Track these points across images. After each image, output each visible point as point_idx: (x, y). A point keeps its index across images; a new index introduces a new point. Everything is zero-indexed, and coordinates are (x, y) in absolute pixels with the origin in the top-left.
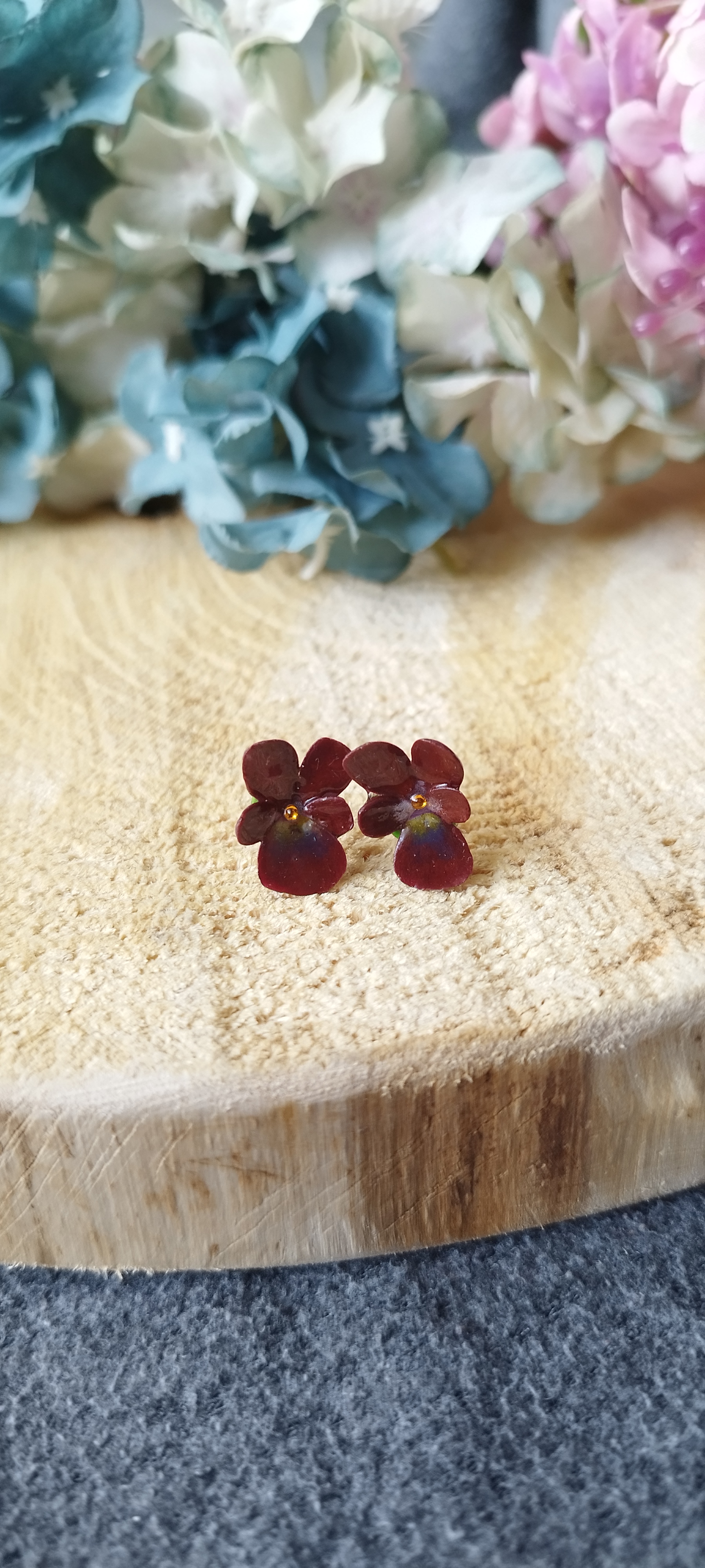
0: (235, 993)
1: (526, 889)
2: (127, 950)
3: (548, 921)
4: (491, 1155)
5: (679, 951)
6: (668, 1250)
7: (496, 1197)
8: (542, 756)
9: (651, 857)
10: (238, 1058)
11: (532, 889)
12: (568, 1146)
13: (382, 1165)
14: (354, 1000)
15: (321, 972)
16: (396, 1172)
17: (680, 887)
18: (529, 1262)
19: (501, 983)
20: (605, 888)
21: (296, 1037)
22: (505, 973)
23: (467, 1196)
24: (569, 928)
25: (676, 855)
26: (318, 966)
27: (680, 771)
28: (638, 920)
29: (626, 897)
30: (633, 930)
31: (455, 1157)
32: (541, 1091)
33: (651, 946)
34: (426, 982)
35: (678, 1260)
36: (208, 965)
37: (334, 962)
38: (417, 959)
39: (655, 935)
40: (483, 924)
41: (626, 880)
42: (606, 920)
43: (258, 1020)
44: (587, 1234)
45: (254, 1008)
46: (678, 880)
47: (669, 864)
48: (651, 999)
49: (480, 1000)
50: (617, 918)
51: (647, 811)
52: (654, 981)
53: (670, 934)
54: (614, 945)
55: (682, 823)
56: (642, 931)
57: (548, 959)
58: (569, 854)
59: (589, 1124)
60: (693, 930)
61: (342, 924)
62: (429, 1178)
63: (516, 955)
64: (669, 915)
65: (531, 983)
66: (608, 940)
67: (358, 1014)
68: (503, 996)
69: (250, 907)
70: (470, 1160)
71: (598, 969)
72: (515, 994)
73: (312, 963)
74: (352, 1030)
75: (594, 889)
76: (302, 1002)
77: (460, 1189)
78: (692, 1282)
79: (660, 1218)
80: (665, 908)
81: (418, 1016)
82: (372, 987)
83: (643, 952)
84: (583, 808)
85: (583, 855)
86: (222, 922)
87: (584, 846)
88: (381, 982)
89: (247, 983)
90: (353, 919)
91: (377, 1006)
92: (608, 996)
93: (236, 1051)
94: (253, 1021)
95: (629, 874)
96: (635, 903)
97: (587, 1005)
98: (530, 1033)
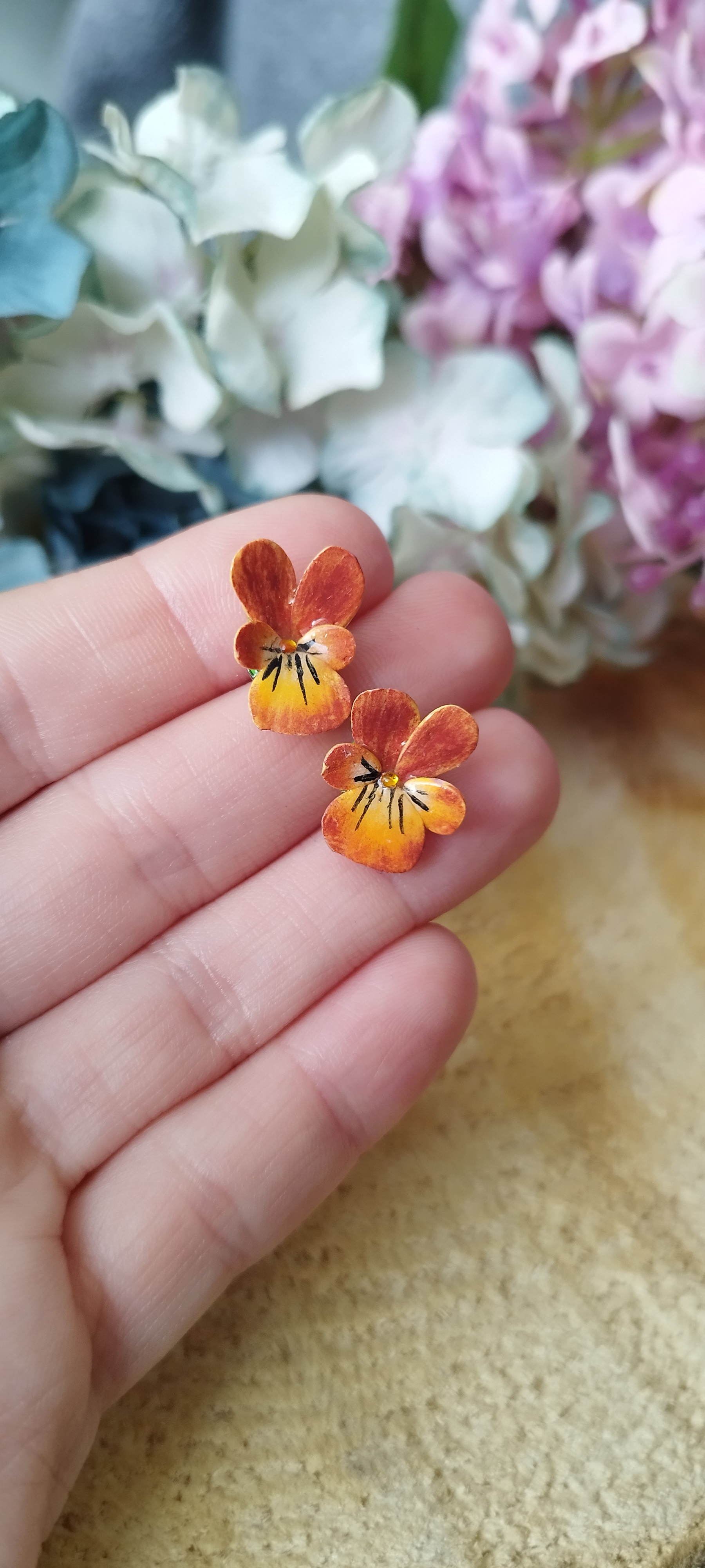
0: (474, 1528)
1: (673, 1303)
2: (333, 1495)
11: (676, 1298)
14: (596, 1510)
15: (543, 1475)
26: (535, 1465)
34: (650, 1464)
36: (432, 1499)
37: (547, 1455)
38: (623, 1430)
40: (657, 1362)
43: (514, 1559)
67: (608, 1526)
69: (427, 1394)
73: (529, 1463)
74: (615, 1552)
76: (547, 1525)
81: (665, 1514)
82: (604, 1485)
86: (408, 1424)
87: (695, 1228)
88: (608, 1474)
89: (482, 1513)
90: (538, 1387)
91: (620, 1511)
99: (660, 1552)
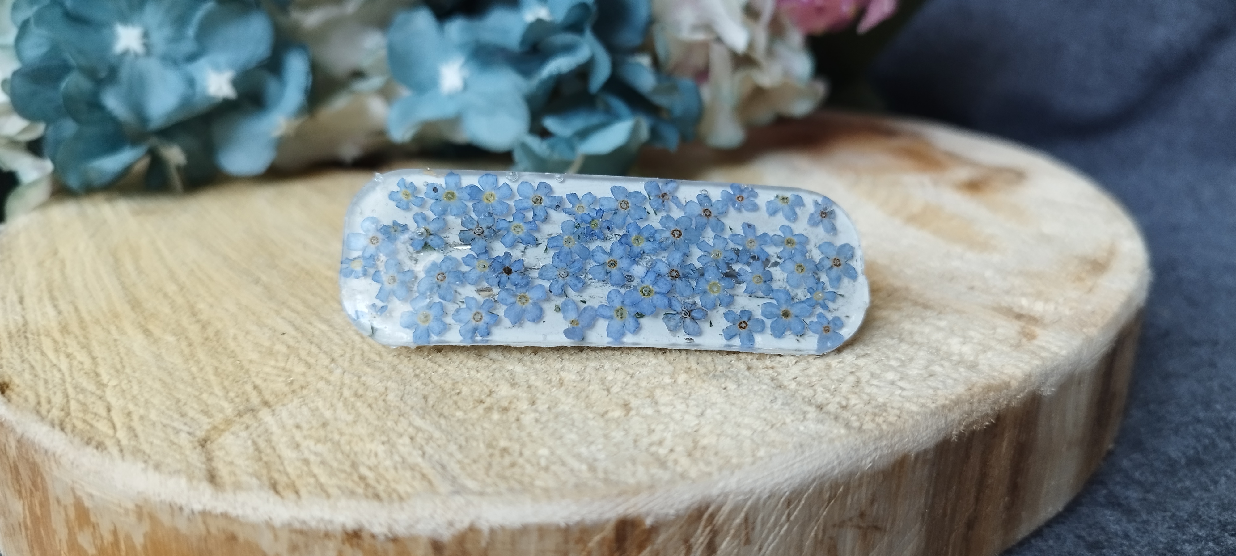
4: (987, 492)
5: (1047, 332)
7: (982, 532)
12: (1019, 480)
13: (939, 508)
16: (945, 512)
22: (962, 360)
23: (970, 533)
26: (844, 376)
28: (1005, 323)
30: (1007, 328)
31: (972, 495)
32: (1017, 431)
33: (1027, 333)
39: (1023, 328)
45: (833, 404)
46: (999, 303)
52: (1050, 347)
53: (1031, 326)
54: (1006, 335)
56: (1014, 327)
58: (923, 301)
59: (1031, 459)
60: (1039, 324)
62: (958, 516)
64: (1017, 319)
65: (984, 361)
66: (1000, 335)
67: (905, 393)
68: (978, 370)
70: (977, 497)
71: (1014, 347)
72: (982, 368)
77: (969, 525)
81: (946, 386)
82: (897, 379)
83: (1026, 336)
85: (931, 301)
87: (925, 296)
91: (912, 387)
92: (1037, 358)
96: (992, 316)
97: (1031, 364)
98: (1014, 384)
99: (947, 399)
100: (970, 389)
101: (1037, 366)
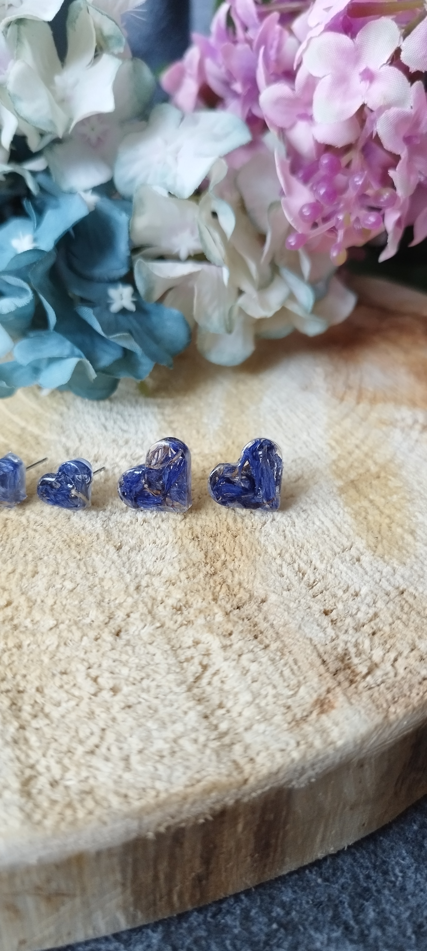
0: (32, 761)
1: (236, 657)
3: (255, 684)
4: (222, 856)
5: (346, 705)
6: (338, 897)
7: (223, 879)
8: (235, 541)
9: (318, 625)
10: (39, 823)
11: (240, 656)
12: (273, 841)
13: (146, 877)
14: (122, 764)
15: (95, 740)
16: (156, 878)
17: (340, 650)
18: (246, 917)
19: (227, 740)
20: (290, 652)
21: (82, 801)
22: (229, 730)
23: (204, 882)
24: (270, 689)
25: (333, 622)
26: (92, 734)
27: (329, 553)
28: (316, 680)
29: (306, 661)
30: (313, 688)
31: (197, 862)
32: (257, 815)
33: (327, 701)
34: (174, 745)
35: (346, 905)
36: (9, 739)
37: (103, 730)
38: (164, 723)
39: (328, 691)
40: (209, 689)
41: (304, 645)
42: (294, 682)
43: (52, 785)
44: (283, 889)
45: (47, 775)
46: (338, 644)
47: (331, 632)
48: (332, 746)
49: (214, 757)
50: (301, 678)
51: (311, 586)
52: (332, 730)
53: (338, 690)
54: (302, 701)
55: (334, 596)
56: (320, 688)
57: (258, 718)
58: (263, 625)
59: (288, 827)
60: (354, 686)
61: (106, 695)
62: (178, 877)
63: (234, 714)
64: (335, 673)
65: (248, 737)
66: (297, 698)
67: (127, 776)
68: (230, 751)
69: (37, 684)
70: (206, 861)
71: (293, 723)
72: (238, 748)
73: (88, 732)
74: (124, 791)
75: (283, 654)
76: (84, 768)
77: (199, 879)
78: (357, 922)
79: (331, 871)
80: (332, 669)
81: (171, 775)
82: (135, 751)
83: (322, 706)
84: (268, 585)
85: (272, 625)
86: (16, 698)
87: (271, 617)
88: (141, 746)
89: (40, 753)
90: (115, 690)
91: (140, 768)
92: (303, 747)
93: (37, 817)
94: (48, 786)
95: (305, 640)
96: (312, 665)
97: (289, 755)
98: (252, 781)
99: (157, 796)
100: (193, 785)
101: (293, 761)
